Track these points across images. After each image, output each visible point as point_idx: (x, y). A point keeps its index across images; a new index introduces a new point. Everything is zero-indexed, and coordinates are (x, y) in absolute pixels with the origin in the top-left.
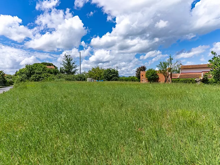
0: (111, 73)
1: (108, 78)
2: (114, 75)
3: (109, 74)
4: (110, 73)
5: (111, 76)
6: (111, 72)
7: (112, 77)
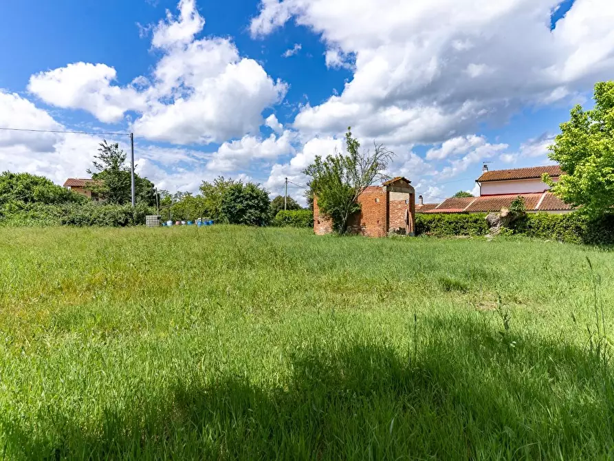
0: (243, 197)
1: (231, 213)
2: (250, 203)
3: (235, 200)
4: (238, 197)
5: (239, 206)
6: (242, 194)
7: (243, 211)
